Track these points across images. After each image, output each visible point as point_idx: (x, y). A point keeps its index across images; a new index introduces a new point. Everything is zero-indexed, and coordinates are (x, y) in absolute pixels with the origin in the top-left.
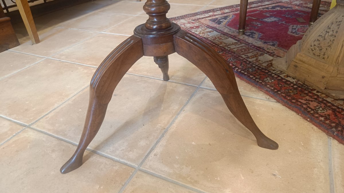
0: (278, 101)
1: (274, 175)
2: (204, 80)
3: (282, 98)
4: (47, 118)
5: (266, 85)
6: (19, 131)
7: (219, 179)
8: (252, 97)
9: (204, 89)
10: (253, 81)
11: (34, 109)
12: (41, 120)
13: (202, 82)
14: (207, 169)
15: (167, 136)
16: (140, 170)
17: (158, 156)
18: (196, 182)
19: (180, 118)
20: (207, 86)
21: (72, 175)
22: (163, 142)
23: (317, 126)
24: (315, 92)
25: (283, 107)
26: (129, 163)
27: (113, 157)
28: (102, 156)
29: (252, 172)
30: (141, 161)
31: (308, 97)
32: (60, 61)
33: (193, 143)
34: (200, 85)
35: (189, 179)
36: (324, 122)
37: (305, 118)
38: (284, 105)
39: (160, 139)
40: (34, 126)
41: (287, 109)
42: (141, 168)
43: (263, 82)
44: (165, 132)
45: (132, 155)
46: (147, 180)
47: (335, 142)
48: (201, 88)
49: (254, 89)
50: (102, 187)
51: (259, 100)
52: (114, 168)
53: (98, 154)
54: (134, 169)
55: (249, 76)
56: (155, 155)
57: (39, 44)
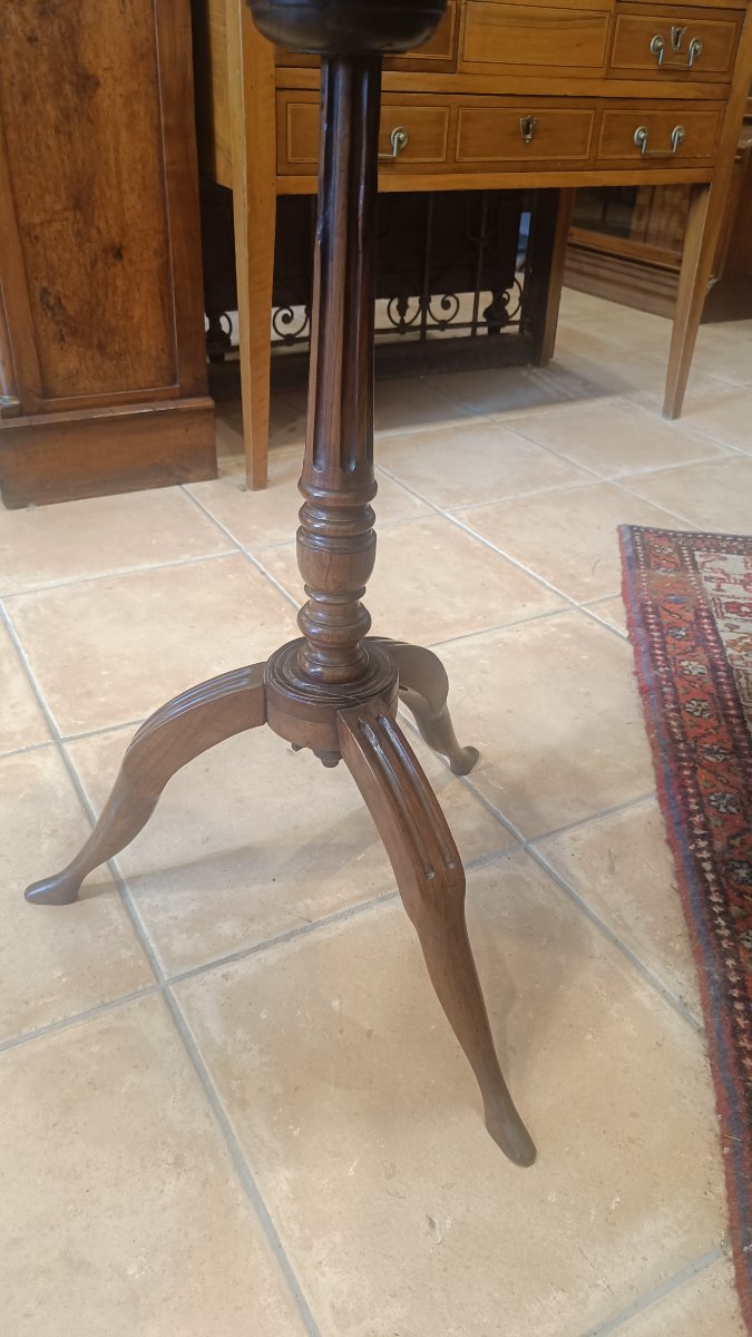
0: (707, 1032)
1: (432, 1224)
2: (563, 829)
3: (728, 1030)
4: (105, 739)
5: (725, 955)
6: (36, 744)
7: (296, 1133)
8: (640, 969)
9: (530, 861)
10: (707, 916)
11: (103, 700)
12: (93, 739)
13: (548, 834)
14: (297, 1089)
15: (296, 945)
16: (164, 992)
17: (229, 984)
18: (243, 1103)
19: (373, 914)
20: (549, 854)
21: (39, 915)
22: (270, 956)
23: (728, 1185)
25: (702, 1058)
26: (159, 958)
27: (142, 923)
28: (126, 907)
29: (389, 1177)
30: (186, 970)
32: (263, 573)
33: (336, 1004)
34: (535, 840)
35: (235, 1083)
37: (724, 1140)
38: (710, 1056)
39: (276, 941)
40: (68, 747)
41: (708, 1074)
42: (171, 988)
43: (731, 938)
44: (304, 930)
45: (181, 944)
46: (159, 1023)
47: (727, 1272)
48: (528, 851)
49: (681, 945)
50: (64, 980)
51: (652, 991)
52: (123, 951)
53: (123, 896)
54: (154, 980)
55: (709, 893)
56: (226, 977)
57: (261, 493)
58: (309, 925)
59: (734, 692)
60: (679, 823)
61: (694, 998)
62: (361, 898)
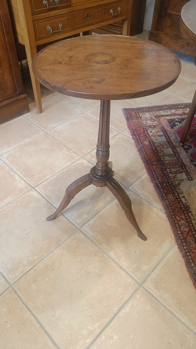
0: (166, 213)
1: (136, 252)
2: (133, 183)
3: (169, 212)
4: (42, 185)
5: (165, 200)
6: (29, 189)
7: (111, 246)
8: (153, 205)
9: (130, 191)
10: (161, 194)
11: (37, 176)
12: (40, 185)
13: (131, 185)
14: (108, 239)
15: (98, 216)
17: (90, 225)
18: (101, 244)
19: (108, 207)
20: (133, 189)
21: (50, 223)
22: (94, 219)
23: (174, 235)
24: (190, 214)
25: (166, 217)
26: (76, 225)
27: (70, 219)
28: (65, 217)
29: (127, 248)
30: (81, 225)
31: (183, 216)
32: (53, 137)
33: (108, 224)
34: (129, 186)
35: (98, 241)
36: (179, 235)
37: (172, 229)
38: (167, 217)
39: (94, 216)
40: (36, 188)
41: (167, 220)
42: (80, 229)
43: (166, 197)
44: (98, 213)
45: (78, 221)
46: (82, 235)
47: (177, 247)
48: (129, 189)
49: (158, 200)
50: (62, 233)
51: (156, 209)
52: (69, 225)
53: (64, 215)
54: (77, 229)
55: (160, 190)
56: (88, 224)
57: (42, 114)
58: (98, 212)
59: (155, 147)
60: (152, 177)
61: (162, 208)
62: (105, 205)
